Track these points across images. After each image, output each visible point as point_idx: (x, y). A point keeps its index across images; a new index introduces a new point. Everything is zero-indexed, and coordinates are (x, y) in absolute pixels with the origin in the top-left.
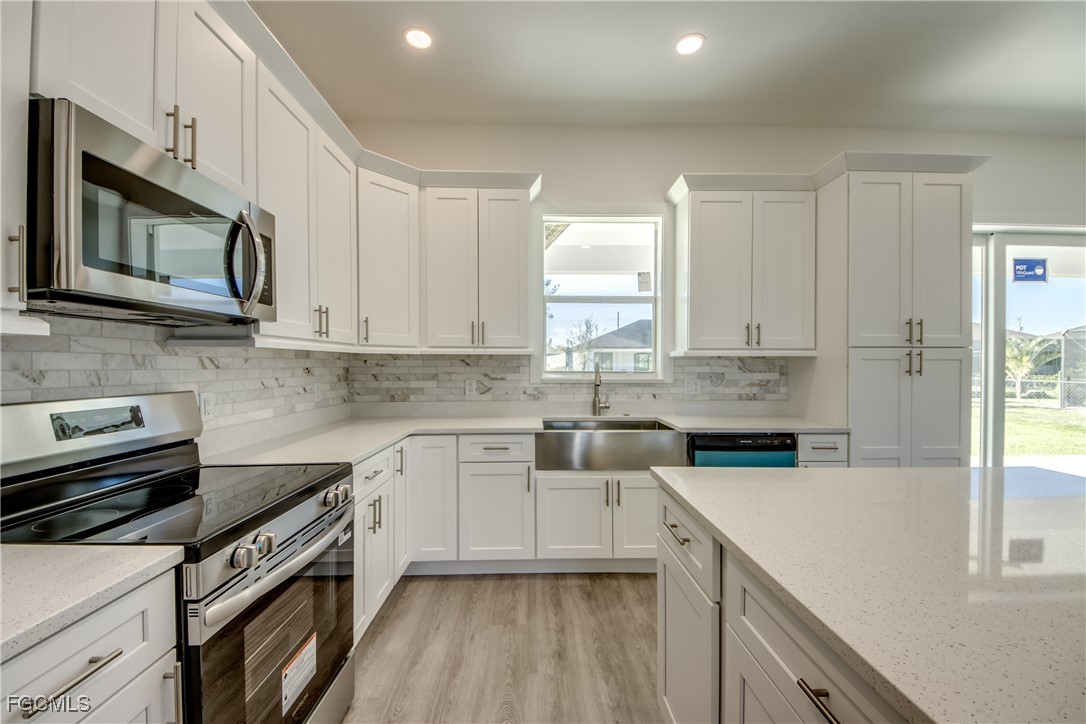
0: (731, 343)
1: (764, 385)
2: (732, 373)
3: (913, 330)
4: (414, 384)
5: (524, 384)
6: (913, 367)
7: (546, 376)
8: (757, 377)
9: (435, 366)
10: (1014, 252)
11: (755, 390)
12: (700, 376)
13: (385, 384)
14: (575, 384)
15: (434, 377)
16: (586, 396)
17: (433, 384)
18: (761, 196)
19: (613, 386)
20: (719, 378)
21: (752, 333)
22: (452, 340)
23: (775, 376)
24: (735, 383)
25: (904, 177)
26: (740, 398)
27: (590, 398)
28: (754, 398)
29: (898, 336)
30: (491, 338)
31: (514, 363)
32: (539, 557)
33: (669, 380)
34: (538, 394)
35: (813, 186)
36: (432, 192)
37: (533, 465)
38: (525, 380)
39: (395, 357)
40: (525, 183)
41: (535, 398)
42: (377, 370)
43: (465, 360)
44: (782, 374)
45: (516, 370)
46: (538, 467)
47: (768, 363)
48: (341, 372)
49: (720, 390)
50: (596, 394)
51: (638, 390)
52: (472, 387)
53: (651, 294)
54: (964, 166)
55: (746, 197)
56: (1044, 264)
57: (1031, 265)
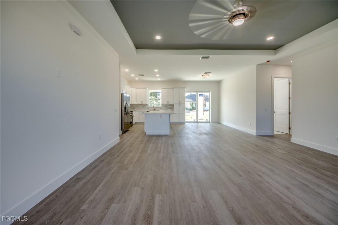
0: (166, 103)
2: (168, 106)
3: (180, 102)
6: (180, 105)
7: (148, 106)
8: (170, 106)
9: (138, 105)
10: (199, 93)
11: (170, 108)
14: (152, 107)
16: (153, 108)
17: (137, 107)
18: (169, 89)
19: (156, 107)
20: (167, 107)
21: (168, 102)
22: (140, 103)
25: (179, 89)
29: (178, 103)
30: (143, 103)
31: (146, 105)
33: (162, 107)
34: (148, 108)
35: (173, 89)
36: (138, 89)
39: (134, 104)
40: (147, 88)
43: (141, 105)
45: (146, 106)
47: (169, 105)
49: (167, 108)
51: (159, 108)
52: (142, 108)
54: (184, 88)
55: (167, 89)
56: (202, 95)
57: (201, 95)
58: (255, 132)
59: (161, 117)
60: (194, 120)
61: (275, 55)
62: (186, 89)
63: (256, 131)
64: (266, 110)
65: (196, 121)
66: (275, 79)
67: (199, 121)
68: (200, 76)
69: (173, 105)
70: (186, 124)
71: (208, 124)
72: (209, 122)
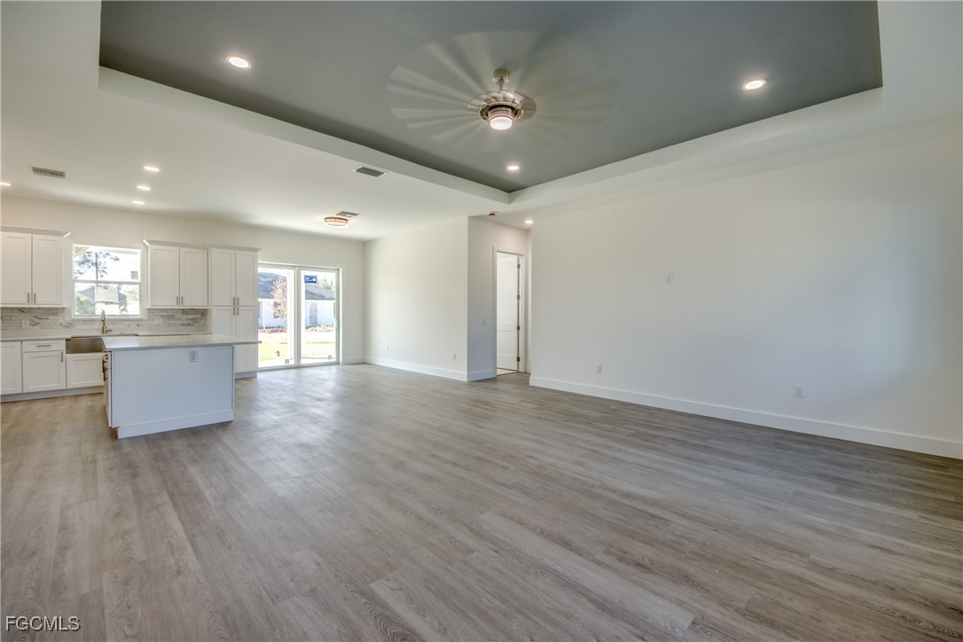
0: (170, 303)
1: (194, 320)
2: (178, 315)
3: (236, 301)
5: (61, 321)
6: (236, 312)
7: (73, 317)
8: (190, 316)
11: (189, 322)
12: (161, 316)
14: (92, 320)
16: (99, 326)
18: (183, 250)
19: (114, 321)
20: (172, 317)
21: (179, 300)
22: (18, 301)
23: (199, 316)
24: (180, 319)
25: (233, 252)
26: (182, 325)
27: (101, 327)
28: (189, 324)
29: (231, 303)
30: (40, 299)
31: (53, 311)
32: (68, 387)
33: (146, 318)
34: (69, 325)
35: (206, 248)
37: (64, 352)
38: (60, 319)
41: (66, 327)
43: (22, 310)
44: (202, 315)
45: (54, 315)
46: (67, 353)
49: (172, 322)
50: (104, 324)
51: (128, 323)
53: (139, 281)
54: (255, 250)
55: (176, 249)
56: (315, 277)
57: (311, 278)
58: (466, 373)
59: (193, 357)
60: (287, 361)
61: (509, 203)
62: (259, 253)
63: (468, 371)
64: (485, 323)
65: (292, 363)
66: (498, 254)
67: (303, 362)
68: (321, 218)
69: (203, 313)
70: (260, 376)
71: (334, 369)
72: (337, 363)
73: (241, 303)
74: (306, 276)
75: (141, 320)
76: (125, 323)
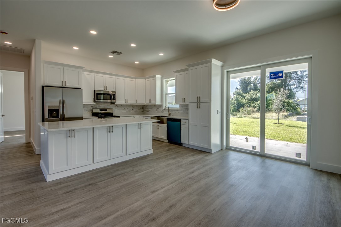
0: (181, 102)
3: (199, 98)
4: (149, 109)
6: (199, 107)
7: (162, 109)
13: (146, 109)
15: (151, 108)
21: (184, 100)
25: (198, 67)
29: (196, 100)
30: (152, 102)
39: (148, 105)
40: (155, 76)
42: (146, 107)
45: (160, 107)
48: (141, 107)
50: (168, 112)
54: (209, 62)
60: (254, 147)
73: (202, 100)
74: (271, 73)
75: (179, 110)
76: (175, 111)
